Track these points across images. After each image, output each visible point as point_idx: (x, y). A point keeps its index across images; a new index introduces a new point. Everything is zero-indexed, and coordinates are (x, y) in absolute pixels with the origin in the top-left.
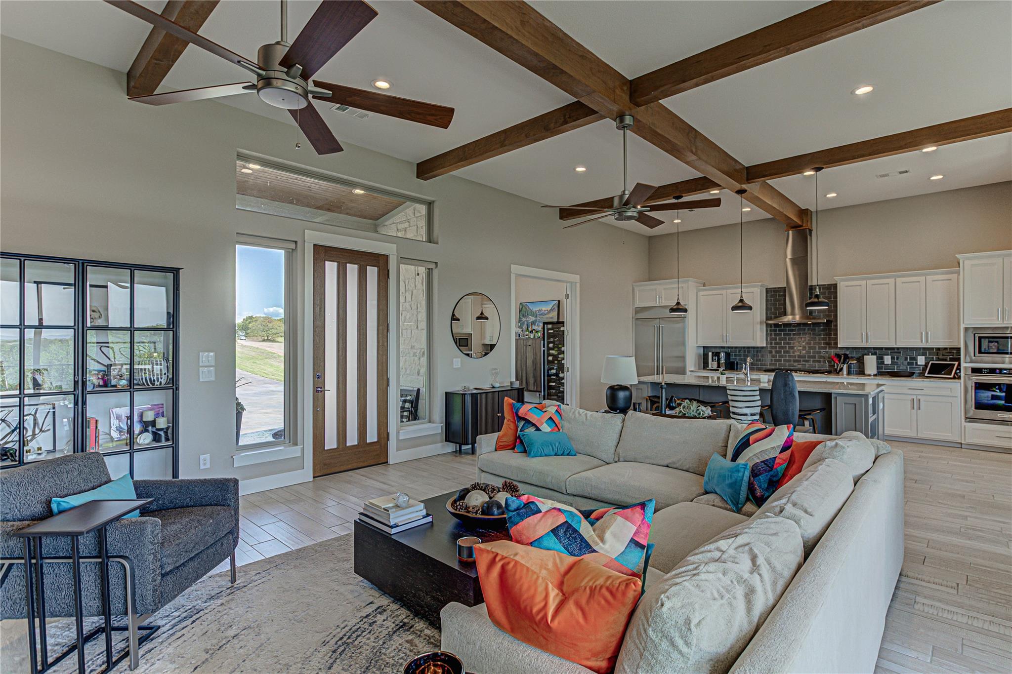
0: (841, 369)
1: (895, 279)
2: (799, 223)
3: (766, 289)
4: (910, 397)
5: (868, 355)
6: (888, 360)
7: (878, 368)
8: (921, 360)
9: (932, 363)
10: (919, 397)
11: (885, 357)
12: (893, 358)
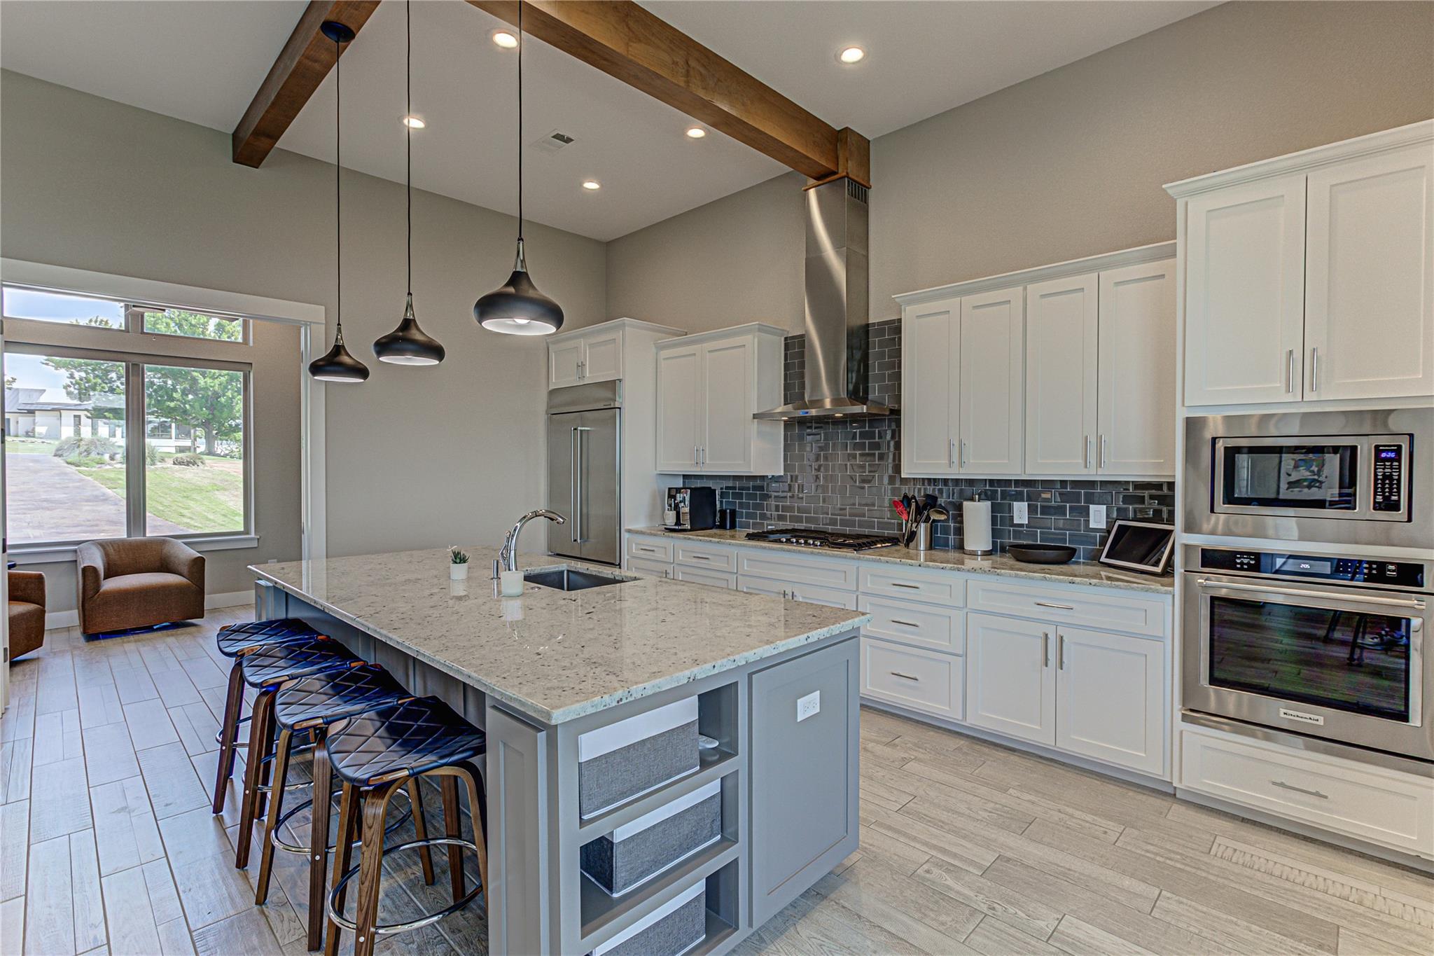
0: (912, 535)
1: (1025, 289)
2: (831, 166)
3: (786, 339)
4: (1040, 629)
5: (972, 499)
6: (1020, 512)
7: (995, 533)
8: (1098, 517)
9: (1119, 525)
10: (1061, 631)
11: (1016, 504)
12: (1032, 510)
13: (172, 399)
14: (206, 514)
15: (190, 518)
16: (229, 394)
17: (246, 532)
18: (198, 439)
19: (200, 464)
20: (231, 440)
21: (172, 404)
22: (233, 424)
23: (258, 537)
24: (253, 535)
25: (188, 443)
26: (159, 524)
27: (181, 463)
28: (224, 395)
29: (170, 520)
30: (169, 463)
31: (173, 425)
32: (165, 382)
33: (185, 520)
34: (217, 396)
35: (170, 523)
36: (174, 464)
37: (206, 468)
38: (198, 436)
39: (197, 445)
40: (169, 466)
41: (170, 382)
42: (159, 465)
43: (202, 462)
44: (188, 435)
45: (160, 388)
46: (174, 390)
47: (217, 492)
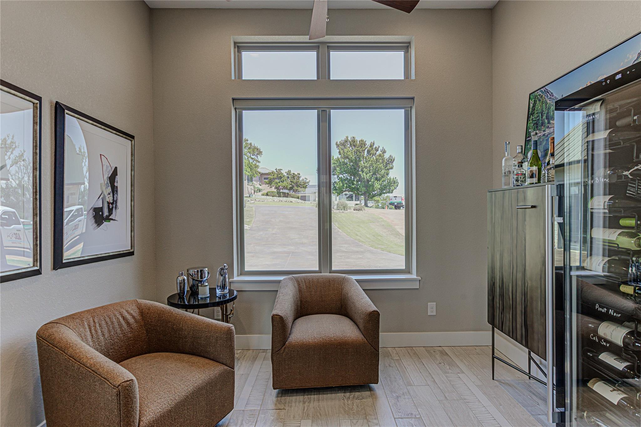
13: (353, 184)
14: (366, 234)
15: (360, 237)
16: (372, 180)
17: (408, 271)
18: (362, 200)
19: (363, 210)
20: (373, 200)
21: (353, 186)
22: (374, 193)
23: (420, 278)
24: (414, 276)
25: (358, 202)
26: (348, 239)
27: (357, 210)
28: (371, 181)
29: (352, 237)
30: (352, 210)
31: (354, 195)
32: (351, 178)
33: (358, 238)
34: (368, 181)
35: (352, 239)
36: (354, 210)
37: (366, 212)
38: (362, 199)
39: (361, 203)
40: (352, 211)
41: (353, 178)
42: (349, 210)
43: (364, 209)
44: (358, 200)
45: (350, 180)
46: (354, 180)
47: (370, 224)
